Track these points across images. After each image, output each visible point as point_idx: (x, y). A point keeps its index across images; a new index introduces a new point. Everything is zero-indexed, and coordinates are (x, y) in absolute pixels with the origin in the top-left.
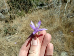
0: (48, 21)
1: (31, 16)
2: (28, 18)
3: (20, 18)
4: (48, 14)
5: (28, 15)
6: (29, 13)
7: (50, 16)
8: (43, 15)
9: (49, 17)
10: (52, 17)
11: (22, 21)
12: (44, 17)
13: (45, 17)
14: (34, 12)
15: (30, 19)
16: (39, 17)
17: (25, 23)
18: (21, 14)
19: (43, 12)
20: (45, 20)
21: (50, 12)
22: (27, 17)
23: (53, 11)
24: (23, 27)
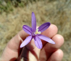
0: (55, 21)
1: (24, 12)
2: (19, 16)
3: (5, 16)
4: (55, 8)
5: (18, 11)
6: (20, 7)
7: (59, 13)
8: (46, 11)
9: (55, 14)
10: (61, 14)
11: (8, 21)
12: (48, 14)
13: (50, 14)
14: (30, 4)
15: (22, 18)
16: (39, 13)
17: (13, 25)
18: (6, 8)
19: (45, 4)
20: (49, 19)
21: (57, 5)
22: (17, 13)
23: (63, 4)
24: (10, 30)
